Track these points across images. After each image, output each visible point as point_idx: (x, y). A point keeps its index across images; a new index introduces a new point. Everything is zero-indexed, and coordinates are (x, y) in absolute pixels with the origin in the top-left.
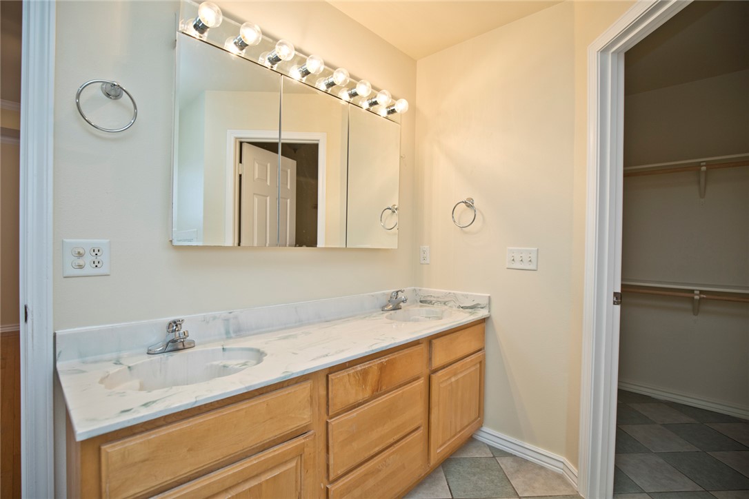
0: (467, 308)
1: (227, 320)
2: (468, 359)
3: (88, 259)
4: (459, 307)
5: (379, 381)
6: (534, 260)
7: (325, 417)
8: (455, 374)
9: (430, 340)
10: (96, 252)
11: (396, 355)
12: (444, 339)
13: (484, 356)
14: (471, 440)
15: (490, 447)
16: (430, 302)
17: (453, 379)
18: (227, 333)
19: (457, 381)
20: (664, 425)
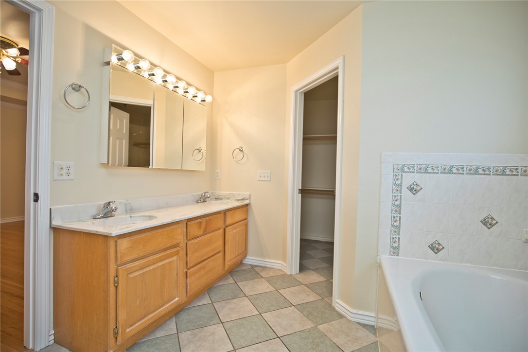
0: (239, 200)
1: (126, 204)
2: (241, 223)
3: (64, 172)
4: (236, 200)
5: (206, 228)
6: (269, 176)
7: (186, 241)
8: (235, 229)
9: (225, 212)
10: (68, 168)
11: (212, 217)
12: (231, 212)
13: (248, 222)
14: (241, 263)
15: (250, 265)
16: (221, 199)
17: (235, 231)
18: (126, 211)
19: (236, 232)
20: (323, 249)
